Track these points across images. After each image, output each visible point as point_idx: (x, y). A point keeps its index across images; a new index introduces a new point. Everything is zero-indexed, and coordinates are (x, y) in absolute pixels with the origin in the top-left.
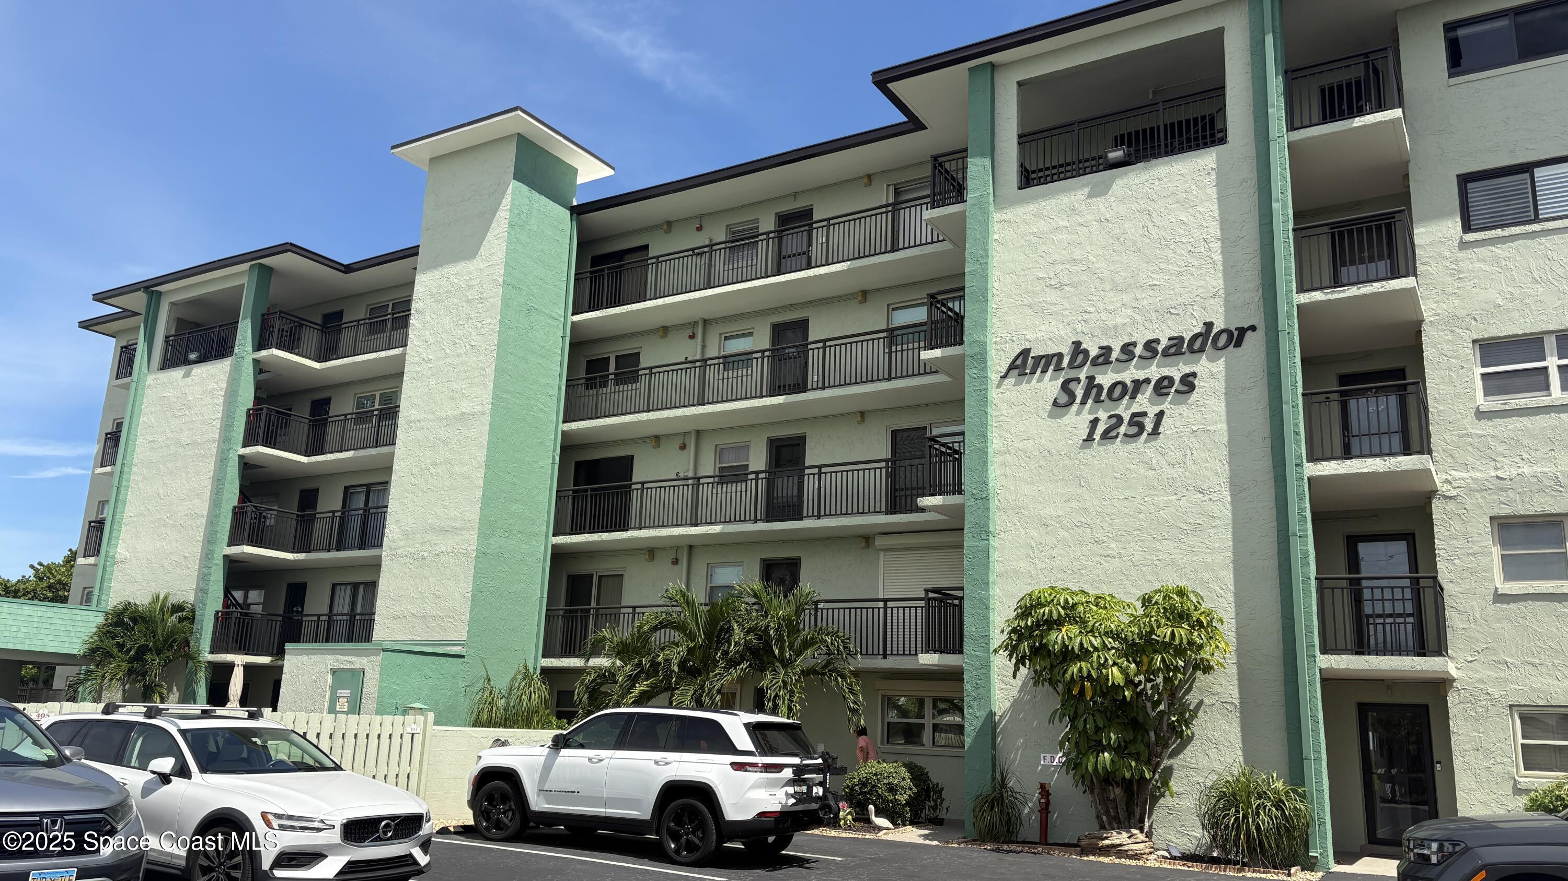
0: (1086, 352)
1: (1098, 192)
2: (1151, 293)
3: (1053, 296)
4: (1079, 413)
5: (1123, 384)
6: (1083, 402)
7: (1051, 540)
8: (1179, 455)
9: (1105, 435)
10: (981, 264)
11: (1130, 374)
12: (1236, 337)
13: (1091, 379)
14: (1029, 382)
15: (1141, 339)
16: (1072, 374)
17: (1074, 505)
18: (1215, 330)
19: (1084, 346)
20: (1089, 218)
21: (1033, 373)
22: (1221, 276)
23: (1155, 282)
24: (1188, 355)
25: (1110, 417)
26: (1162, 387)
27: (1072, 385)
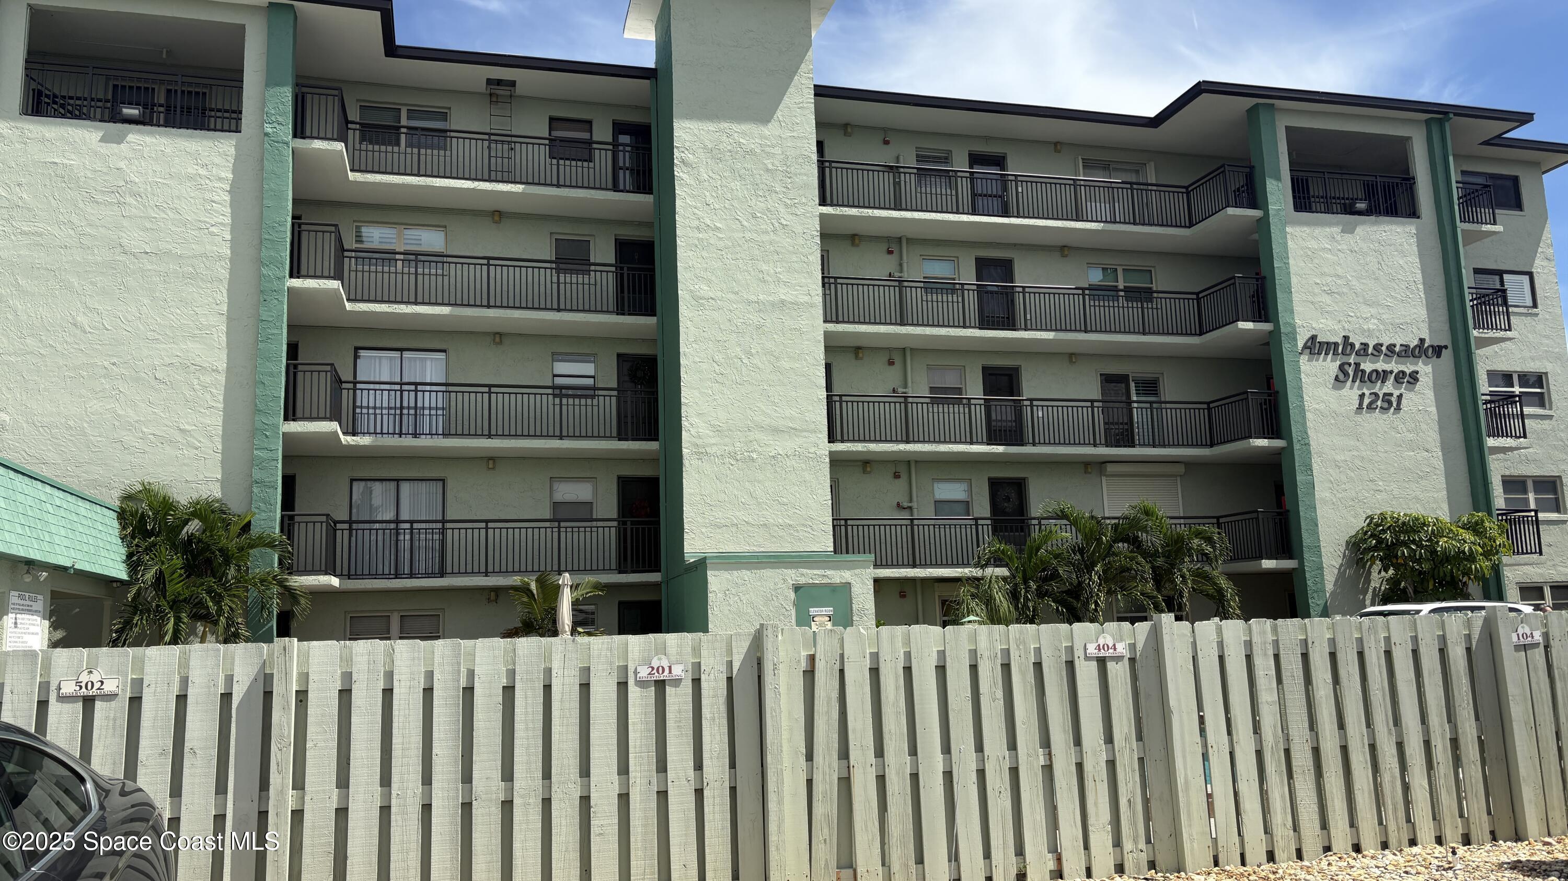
0: (1352, 345)
1: (1349, 230)
2: (1387, 311)
3: (1327, 299)
4: (1351, 388)
5: (1377, 371)
6: (1354, 381)
7: (1343, 478)
8: (1413, 425)
9: (1370, 407)
10: (1285, 263)
11: (1381, 366)
12: (1438, 351)
13: (1357, 365)
14: (1317, 360)
15: (1386, 341)
16: (1345, 359)
17: (1355, 453)
18: (1426, 345)
19: (1351, 341)
20: (1345, 247)
21: (1319, 354)
22: (1425, 309)
23: (1389, 304)
24: (1411, 358)
25: (1370, 394)
26: (1399, 378)
27: (1346, 367)
